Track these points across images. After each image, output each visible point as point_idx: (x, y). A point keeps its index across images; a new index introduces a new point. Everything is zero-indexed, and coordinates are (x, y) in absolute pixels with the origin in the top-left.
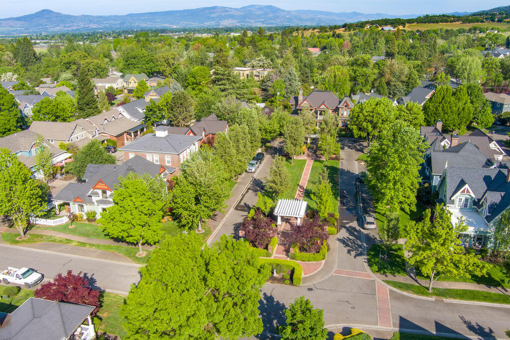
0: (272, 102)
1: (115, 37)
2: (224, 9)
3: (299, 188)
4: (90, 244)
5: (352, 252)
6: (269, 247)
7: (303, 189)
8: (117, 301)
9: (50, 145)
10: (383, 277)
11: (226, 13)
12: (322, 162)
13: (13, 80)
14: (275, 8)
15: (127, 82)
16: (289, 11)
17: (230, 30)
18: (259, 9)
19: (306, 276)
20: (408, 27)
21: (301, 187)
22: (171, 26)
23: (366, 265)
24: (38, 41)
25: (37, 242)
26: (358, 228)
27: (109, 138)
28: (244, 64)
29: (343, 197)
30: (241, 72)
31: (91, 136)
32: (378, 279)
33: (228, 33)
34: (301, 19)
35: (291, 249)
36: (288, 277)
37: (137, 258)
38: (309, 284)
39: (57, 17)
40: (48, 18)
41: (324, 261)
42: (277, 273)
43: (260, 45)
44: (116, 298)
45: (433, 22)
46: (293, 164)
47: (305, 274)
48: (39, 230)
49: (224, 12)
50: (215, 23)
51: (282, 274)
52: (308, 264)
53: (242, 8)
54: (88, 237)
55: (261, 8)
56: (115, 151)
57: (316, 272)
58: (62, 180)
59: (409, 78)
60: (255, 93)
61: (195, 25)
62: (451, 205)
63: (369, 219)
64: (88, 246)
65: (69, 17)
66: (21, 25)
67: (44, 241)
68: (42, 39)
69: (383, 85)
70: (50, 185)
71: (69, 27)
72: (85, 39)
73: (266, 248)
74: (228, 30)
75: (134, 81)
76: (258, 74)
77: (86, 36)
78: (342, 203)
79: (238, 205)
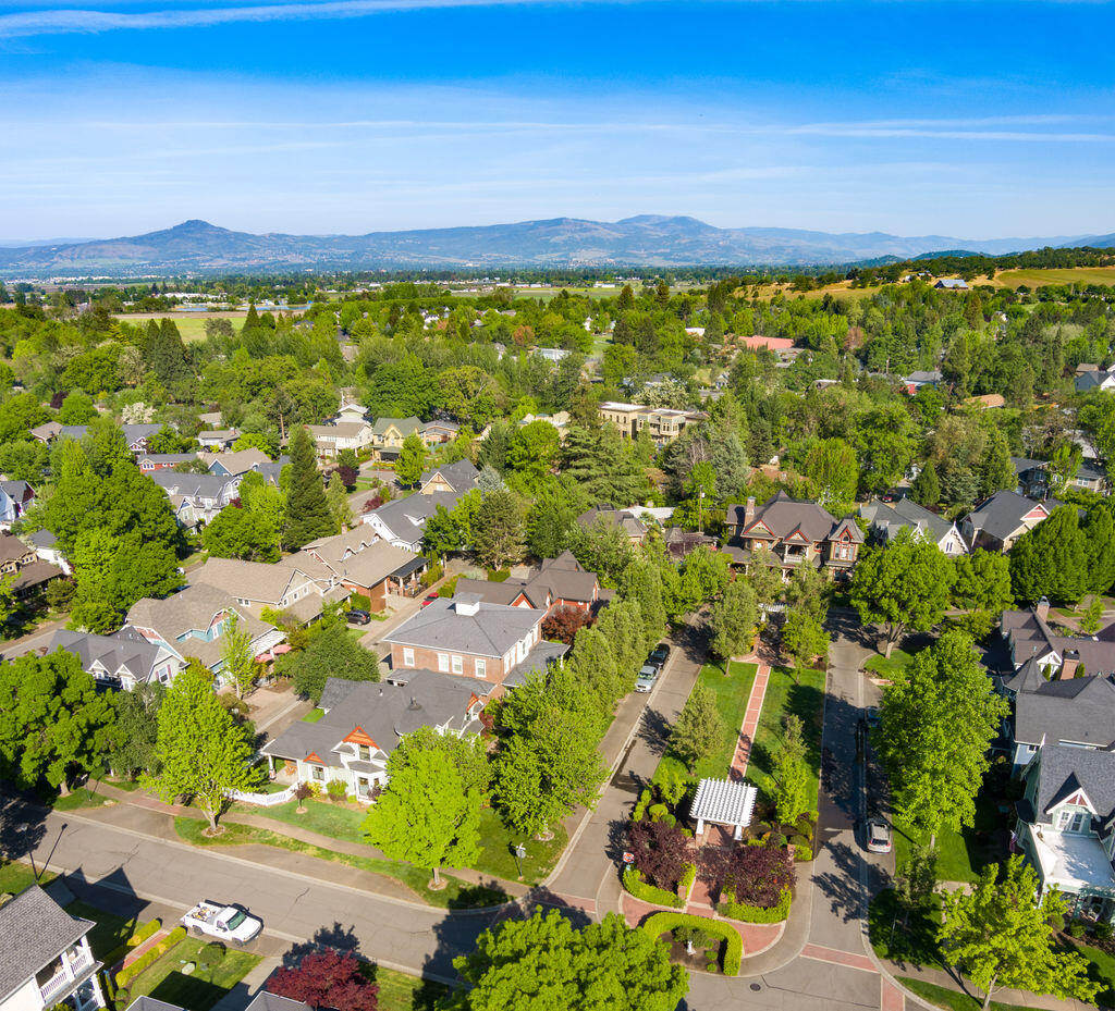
0: (687, 509)
1: (341, 289)
2: (581, 225)
3: (739, 740)
4: (340, 855)
5: (839, 908)
6: (680, 888)
7: (749, 742)
8: (402, 989)
9: (243, 612)
10: (897, 970)
11: (584, 235)
12: (788, 674)
13: (146, 418)
14: (697, 222)
15: (379, 436)
16: (725, 231)
17: (594, 276)
18: (657, 225)
19: (749, 956)
20: (998, 281)
21: (745, 738)
22: (462, 262)
23: (865, 939)
24: (179, 296)
25: (241, 842)
26: (856, 849)
27: (355, 590)
28: (628, 394)
29: (828, 769)
30: (622, 416)
31: (322, 591)
32: (886, 972)
33: (588, 282)
34: (752, 250)
35: (722, 895)
36: (715, 956)
37: (430, 893)
38: (754, 975)
39: (218, 237)
40: (197, 239)
41: (783, 923)
42: (694, 946)
43: (662, 335)
44: (399, 982)
45: (1060, 267)
46: (728, 675)
47: (747, 952)
48: (241, 815)
49: (580, 230)
50: (560, 257)
51: (703, 948)
52: (753, 930)
53: (622, 223)
54: (335, 836)
55: (663, 223)
56: (368, 622)
57: (767, 948)
58: (271, 690)
59: (990, 457)
60: (652, 483)
61: (514, 260)
62: (1046, 825)
63: (879, 833)
64: (336, 859)
65: (242, 237)
66: (143, 254)
67: (253, 842)
68: (188, 290)
69: (929, 475)
70: (247, 701)
71: (244, 260)
72: (278, 292)
73: (675, 888)
74: (589, 276)
75: (396, 434)
76: (657, 422)
77: (280, 284)
78: (827, 785)
79: (617, 774)
